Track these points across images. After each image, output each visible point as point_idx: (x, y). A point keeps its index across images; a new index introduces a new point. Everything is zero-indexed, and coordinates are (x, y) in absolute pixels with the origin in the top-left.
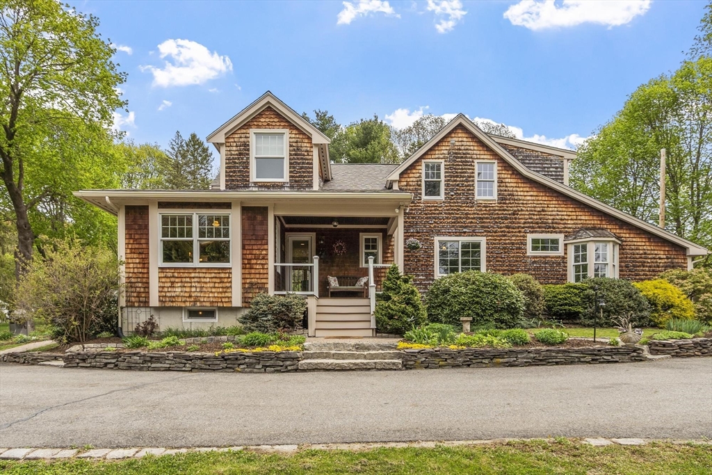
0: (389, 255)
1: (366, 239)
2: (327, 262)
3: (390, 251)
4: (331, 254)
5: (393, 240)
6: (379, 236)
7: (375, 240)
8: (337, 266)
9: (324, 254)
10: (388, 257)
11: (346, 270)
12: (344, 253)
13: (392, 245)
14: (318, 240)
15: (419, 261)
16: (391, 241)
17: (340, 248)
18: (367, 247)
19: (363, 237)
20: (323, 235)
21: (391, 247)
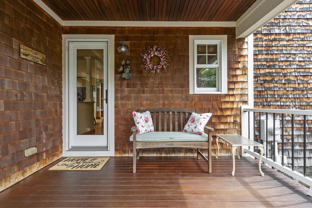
0: (239, 72)
1: (198, 46)
2: (134, 85)
3: (240, 66)
4: (141, 72)
5: (245, 46)
6: (221, 41)
7: (214, 49)
8: (151, 92)
9: (127, 70)
10: (236, 76)
11: (166, 98)
12: (162, 69)
13: (244, 56)
14: (117, 45)
15: (289, 82)
16: (241, 49)
17: (157, 60)
18: (201, 60)
19: (196, 41)
20: (127, 39)
21: (242, 59)
